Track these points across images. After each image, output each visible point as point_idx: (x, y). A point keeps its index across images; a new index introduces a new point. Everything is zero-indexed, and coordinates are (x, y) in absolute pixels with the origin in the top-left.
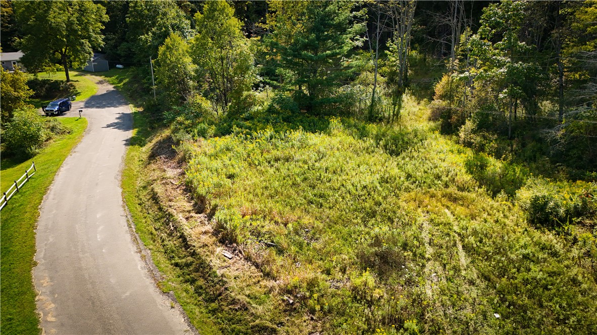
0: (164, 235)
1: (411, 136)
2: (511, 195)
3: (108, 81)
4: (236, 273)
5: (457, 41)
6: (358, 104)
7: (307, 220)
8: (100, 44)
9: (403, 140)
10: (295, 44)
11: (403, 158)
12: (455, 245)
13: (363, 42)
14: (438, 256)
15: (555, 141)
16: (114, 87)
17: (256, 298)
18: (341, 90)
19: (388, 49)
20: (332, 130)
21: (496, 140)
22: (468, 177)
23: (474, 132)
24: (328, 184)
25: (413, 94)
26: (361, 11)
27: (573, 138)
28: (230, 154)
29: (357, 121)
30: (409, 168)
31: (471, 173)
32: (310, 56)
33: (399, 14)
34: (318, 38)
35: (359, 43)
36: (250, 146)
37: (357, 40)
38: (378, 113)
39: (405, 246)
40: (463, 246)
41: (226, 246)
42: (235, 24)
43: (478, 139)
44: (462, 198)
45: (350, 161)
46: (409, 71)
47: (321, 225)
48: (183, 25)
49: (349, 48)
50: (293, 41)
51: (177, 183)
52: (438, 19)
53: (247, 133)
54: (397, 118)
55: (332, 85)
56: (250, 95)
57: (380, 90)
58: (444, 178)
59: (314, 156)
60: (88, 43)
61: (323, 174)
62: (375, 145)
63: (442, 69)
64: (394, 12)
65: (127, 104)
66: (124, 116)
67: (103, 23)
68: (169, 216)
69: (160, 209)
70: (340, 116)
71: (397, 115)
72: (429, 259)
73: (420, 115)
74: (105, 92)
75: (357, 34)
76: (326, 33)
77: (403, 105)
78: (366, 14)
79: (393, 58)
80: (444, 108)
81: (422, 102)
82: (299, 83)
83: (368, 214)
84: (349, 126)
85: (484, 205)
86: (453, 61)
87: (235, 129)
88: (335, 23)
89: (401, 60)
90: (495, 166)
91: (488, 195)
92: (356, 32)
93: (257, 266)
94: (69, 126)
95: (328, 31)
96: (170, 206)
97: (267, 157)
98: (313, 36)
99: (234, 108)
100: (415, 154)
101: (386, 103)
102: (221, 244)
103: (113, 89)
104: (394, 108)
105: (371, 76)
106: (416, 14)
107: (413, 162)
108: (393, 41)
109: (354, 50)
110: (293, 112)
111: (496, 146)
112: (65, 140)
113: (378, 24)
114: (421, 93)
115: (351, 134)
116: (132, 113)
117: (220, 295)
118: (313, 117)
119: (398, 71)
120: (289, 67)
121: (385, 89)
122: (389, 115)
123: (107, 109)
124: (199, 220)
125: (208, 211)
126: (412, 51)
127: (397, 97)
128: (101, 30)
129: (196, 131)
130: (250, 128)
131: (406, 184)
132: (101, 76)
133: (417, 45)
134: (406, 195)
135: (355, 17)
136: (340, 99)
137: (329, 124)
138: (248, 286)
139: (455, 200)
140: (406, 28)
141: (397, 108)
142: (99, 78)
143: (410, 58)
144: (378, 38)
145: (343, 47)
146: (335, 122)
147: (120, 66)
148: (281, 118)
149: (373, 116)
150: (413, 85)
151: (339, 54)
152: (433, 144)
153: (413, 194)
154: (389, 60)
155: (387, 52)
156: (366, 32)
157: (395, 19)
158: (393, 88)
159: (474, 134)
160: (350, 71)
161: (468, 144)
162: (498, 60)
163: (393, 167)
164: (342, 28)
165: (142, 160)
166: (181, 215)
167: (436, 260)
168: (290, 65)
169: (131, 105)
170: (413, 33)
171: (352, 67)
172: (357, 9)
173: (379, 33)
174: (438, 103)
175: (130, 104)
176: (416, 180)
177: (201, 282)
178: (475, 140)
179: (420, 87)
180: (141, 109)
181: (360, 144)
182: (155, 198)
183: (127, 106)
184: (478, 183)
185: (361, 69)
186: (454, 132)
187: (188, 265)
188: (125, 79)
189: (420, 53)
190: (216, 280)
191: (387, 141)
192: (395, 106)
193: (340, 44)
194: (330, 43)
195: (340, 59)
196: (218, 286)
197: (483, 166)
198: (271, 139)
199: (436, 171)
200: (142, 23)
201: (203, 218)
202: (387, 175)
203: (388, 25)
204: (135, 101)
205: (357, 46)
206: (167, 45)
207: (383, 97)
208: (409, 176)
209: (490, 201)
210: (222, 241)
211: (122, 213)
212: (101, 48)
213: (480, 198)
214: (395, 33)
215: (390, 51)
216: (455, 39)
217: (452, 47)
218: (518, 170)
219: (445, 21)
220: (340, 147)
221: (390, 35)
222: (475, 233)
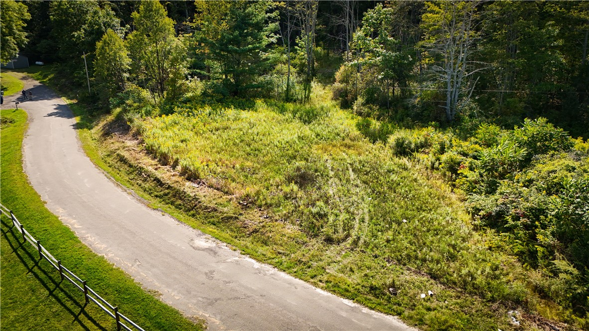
0: (140, 182)
1: (319, 110)
2: (385, 141)
3: (32, 77)
4: (205, 194)
5: (351, 38)
6: (276, 89)
7: (249, 164)
8: (23, 41)
9: (313, 114)
10: (222, 39)
11: (314, 125)
12: (348, 169)
13: (277, 39)
14: (336, 176)
15: (414, 106)
16: (40, 83)
17: (221, 204)
18: (261, 78)
19: (297, 45)
20: (258, 108)
21: (378, 109)
22: (357, 133)
23: (363, 105)
24: (260, 142)
25: (319, 81)
26: (274, 13)
27: (424, 103)
28: (178, 127)
29: (277, 102)
30: (318, 129)
31: (360, 130)
32: (236, 49)
33: (305, 16)
34: (240, 35)
35: (274, 40)
36: (194, 121)
37: (272, 37)
38: (292, 96)
39: (316, 171)
40: (353, 170)
41: (192, 181)
42: (169, 23)
43: (366, 110)
44: (353, 146)
45: (275, 128)
46: (316, 63)
47: (259, 166)
48: (114, 23)
49: (267, 43)
50: (219, 37)
51: (138, 149)
52: (335, 21)
53: (188, 112)
54: (308, 99)
55: (253, 74)
56: (183, 84)
57: (293, 78)
58: (342, 135)
59: (247, 126)
60: (13, 40)
61: (255, 136)
62: (292, 117)
63: (340, 61)
64: (300, 14)
65: (59, 97)
66: (60, 107)
67: (25, 21)
68: (140, 169)
69: (130, 166)
70: (263, 97)
71: (308, 98)
72: (331, 177)
73: (325, 97)
74: (33, 87)
75: (272, 32)
76: (245, 31)
77: (312, 90)
78: (279, 15)
79: (302, 53)
80: (342, 89)
81: (327, 88)
82: (226, 72)
83: (290, 157)
84: (271, 105)
85: (367, 148)
86: (348, 53)
87: (176, 109)
88: (253, 22)
89: (309, 53)
90: (375, 125)
91: (371, 142)
92: (271, 30)
93: (218, 189)
94: (8, 117)
95: (247, 29)
96: (139, 163)
97: (209, 127)
98: (237, 33)
99: (171, 94)
100: (322, 122)
101: (298, 90)
102: (188, 181)
103: (39, 84)
104: (305, 92)
105: (285, 68)
106: (318, 16)
107: (321, 126)
108: (301, 39)
109: (270, 46)
110: (224, 96)
111: (378, 113)
112: (11, 128)
113: (289, 24)
114: (326, 81)
115: (273, 110)
116: (67, 104)
117: (196, 206)
118: (241, 99)
119: (307, 63)
120: (216, 59)
121: (297, 78)
122: (302, 97)
123: (40, 101)
124: (166, 170)
125: (172, 164)
126: (317, 47)
127: (307, 83)
128: (23, 27)
129: (143, 112)
130: (190, 108)
131: (316, 139)
132: (23, 72)
133: (321, 43)
134: (316, 146)
135: (269, 18)
136: (261, 85)
137: (255, 104)
138: (214, 199)
139: (349, 147)
140: (311, 28)
141: (307, 92)
142: (21, 75)
143: (316, 53)
144: (289, 36)
145: (262, 42)
146: (260, 102)
147: (40, 63)
148: (215, 100)
149: (288, 98)
150: (319, 75)
151: (258, 48)
152: (335, 114)
153: (321, 145)
154: (299, 54)
155: (296, 47)
156: (279, 30)
157: (301, 19)
158: (304, 76)
159: (364, 106)
160: (268, 62)
161: (360, 114)
162: (377, 51)
163: (307, 130)
164: (259, 27)
165: (95, 139)
166: (150, 167)
167: (335, 177)
168: (218, 57)
169: (63, 98)
170: (317, 32)
171: (269, 59)
172: (271, 11)
173: (290, 31)
174: (337, 85)
175: (61, 97)
176: (323, 137)
177: (179, 202)
178: (364, 111)
179: (324, 77)
180: (75, 101)
181: (281, 117)
182: (123, 160)
183: (60, 99)
184: (364, 136)
185: (276, 62)
186: (350, 107)
187: (166, 195)
188: (49, 74)
189: (324, 49)
190: (190, 199)
191: (302, 115)
192: (306, 90)
193: (260, 40)
194: (250, 39)
195: (259, 52)
196: (193, 202)
197: (368, 125)
198: (210, 115)
199: (337, 131)
200: (67, 20)
201: (169, 168)
202: (302, 135)
203: (296, 25)
204: (66, 94)
205: (272, 42)
206: (105, 41)
207: (296, 84)
208: (318, 135)
209: (371, 145)
210: (189, 179)
211: (99, 171)
212: (25, 44)
213: (365, 144)
214: (303, 31)
215: (299, 47)
216: (349, 36)
217: (347, 43)
218: (390, 126)
219: (340, 22)
220: (266, 119)
221: (298, 33)
222: (360, 162)
